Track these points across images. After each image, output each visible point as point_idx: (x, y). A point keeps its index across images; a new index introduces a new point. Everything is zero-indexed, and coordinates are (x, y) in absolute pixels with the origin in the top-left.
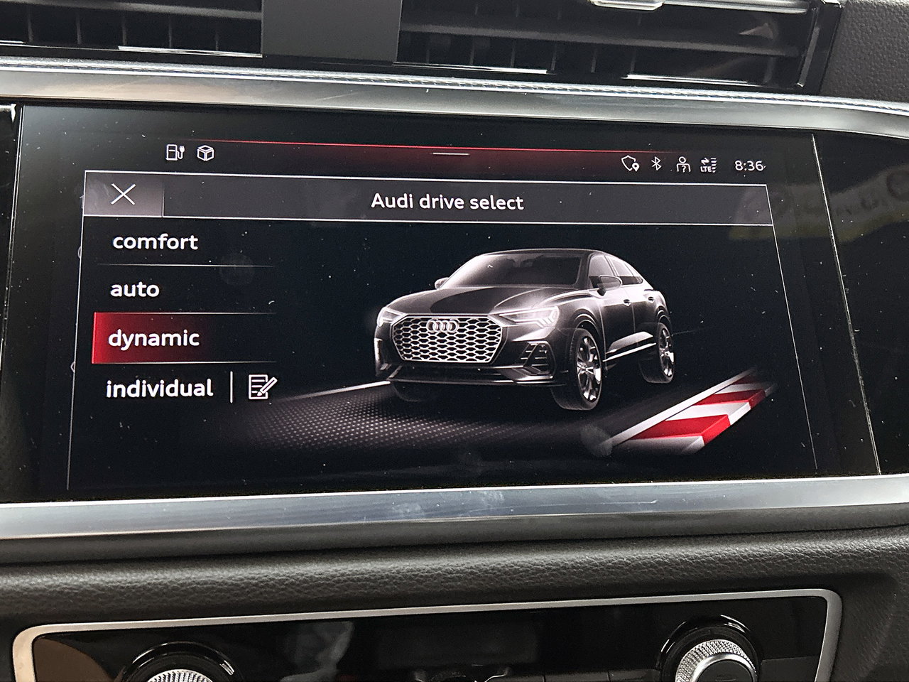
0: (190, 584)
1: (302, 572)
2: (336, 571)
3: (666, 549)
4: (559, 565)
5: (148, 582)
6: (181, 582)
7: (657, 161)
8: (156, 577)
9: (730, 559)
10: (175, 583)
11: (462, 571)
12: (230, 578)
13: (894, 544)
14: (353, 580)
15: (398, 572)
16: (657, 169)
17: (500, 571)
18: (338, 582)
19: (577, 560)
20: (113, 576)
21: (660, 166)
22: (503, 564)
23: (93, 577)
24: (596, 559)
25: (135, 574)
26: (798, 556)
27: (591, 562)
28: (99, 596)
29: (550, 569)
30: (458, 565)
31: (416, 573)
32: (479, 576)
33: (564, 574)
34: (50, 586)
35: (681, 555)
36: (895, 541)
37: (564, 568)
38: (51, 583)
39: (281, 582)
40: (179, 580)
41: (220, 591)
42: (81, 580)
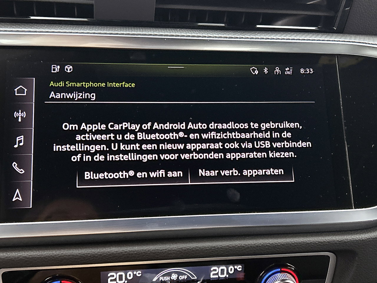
0: (63, 256)
1: (109, 251)
2: (123, 250)
3: (260, 240)
4: (215, 247)
5: (46, 255)
6: (60, 255)
7: (266, 69)
8: (49, 253)
9: (287, 244)
10: (57, 255)
11: (175, 250)
12: (79, 254)
13: (357, 238)
14: (130, 254)
15: (149, 251)
16: (266, 73)
17: (191, 250)
18: (124, 255)
19: (223, 245)
20: (32, 252)
21: (267, 72)
22: (192, 247)
23: (23, 253)
24: (231, 245)
25: (41, 252)
26: (316, 243)
27: (229, 246)
28: (26, 261)
29: (212, 249)
30: (173, 248)
31: (156, 251)
32: (182, 252)
33: (217, 251)
34: (7, 257)
35: (266, 243)
36: (358, 237)
37: (217, 248)
38: (7, 256)
39: (100, 255)
40: (59, 254)
41: (76, 259)
42: (19, 255)
